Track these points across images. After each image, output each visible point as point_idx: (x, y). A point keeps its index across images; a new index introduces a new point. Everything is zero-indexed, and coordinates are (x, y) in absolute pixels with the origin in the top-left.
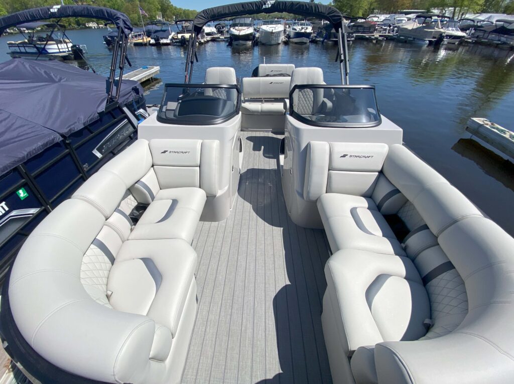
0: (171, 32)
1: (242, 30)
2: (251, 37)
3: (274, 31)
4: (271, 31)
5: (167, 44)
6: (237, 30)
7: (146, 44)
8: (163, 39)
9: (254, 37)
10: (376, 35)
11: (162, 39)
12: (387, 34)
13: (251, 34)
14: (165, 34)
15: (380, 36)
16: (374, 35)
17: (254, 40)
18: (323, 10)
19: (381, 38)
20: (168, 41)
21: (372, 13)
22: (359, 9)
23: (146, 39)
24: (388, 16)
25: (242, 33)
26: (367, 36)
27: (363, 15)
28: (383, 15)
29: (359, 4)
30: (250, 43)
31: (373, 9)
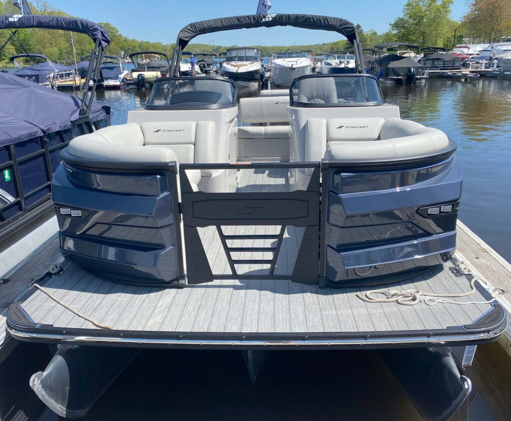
0: (123, 70)
1: (241, 65)
2: (258, 76)
3: (294, 67)
4: (290, 66)
5: (115, 88)
6: (234, 66)
7: (79, 87)
8: (109, 80)
9: (262, 76)
10: (466, 71)
11: (107, 80)
12: (483, 69)
13: (256, 72)
14: (112, 73)
15: (471, 72)
16: (461, 72)
17: (262, 80)
18: (334, 23)
19: (472, 75)
20: (118, 83)
21: (460, 42)
22: (436, 37)
23: (79, 81)
24: (486, 46)
25: (242, 70)
26: (449, 72)
27: (444, 45)
28: (478, 45)
29: (436, 29)
30: (255, 85)
31: (461, 37)
